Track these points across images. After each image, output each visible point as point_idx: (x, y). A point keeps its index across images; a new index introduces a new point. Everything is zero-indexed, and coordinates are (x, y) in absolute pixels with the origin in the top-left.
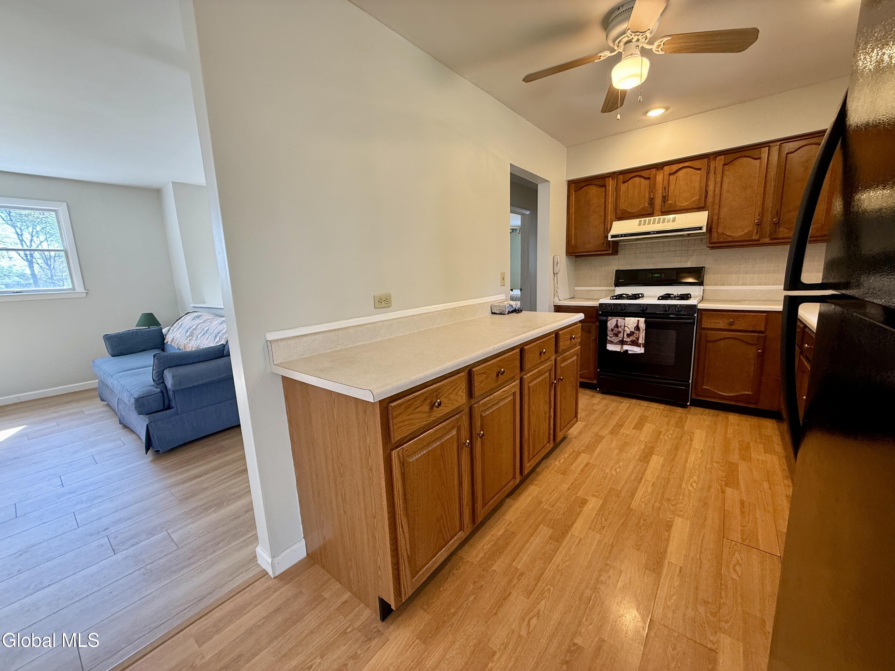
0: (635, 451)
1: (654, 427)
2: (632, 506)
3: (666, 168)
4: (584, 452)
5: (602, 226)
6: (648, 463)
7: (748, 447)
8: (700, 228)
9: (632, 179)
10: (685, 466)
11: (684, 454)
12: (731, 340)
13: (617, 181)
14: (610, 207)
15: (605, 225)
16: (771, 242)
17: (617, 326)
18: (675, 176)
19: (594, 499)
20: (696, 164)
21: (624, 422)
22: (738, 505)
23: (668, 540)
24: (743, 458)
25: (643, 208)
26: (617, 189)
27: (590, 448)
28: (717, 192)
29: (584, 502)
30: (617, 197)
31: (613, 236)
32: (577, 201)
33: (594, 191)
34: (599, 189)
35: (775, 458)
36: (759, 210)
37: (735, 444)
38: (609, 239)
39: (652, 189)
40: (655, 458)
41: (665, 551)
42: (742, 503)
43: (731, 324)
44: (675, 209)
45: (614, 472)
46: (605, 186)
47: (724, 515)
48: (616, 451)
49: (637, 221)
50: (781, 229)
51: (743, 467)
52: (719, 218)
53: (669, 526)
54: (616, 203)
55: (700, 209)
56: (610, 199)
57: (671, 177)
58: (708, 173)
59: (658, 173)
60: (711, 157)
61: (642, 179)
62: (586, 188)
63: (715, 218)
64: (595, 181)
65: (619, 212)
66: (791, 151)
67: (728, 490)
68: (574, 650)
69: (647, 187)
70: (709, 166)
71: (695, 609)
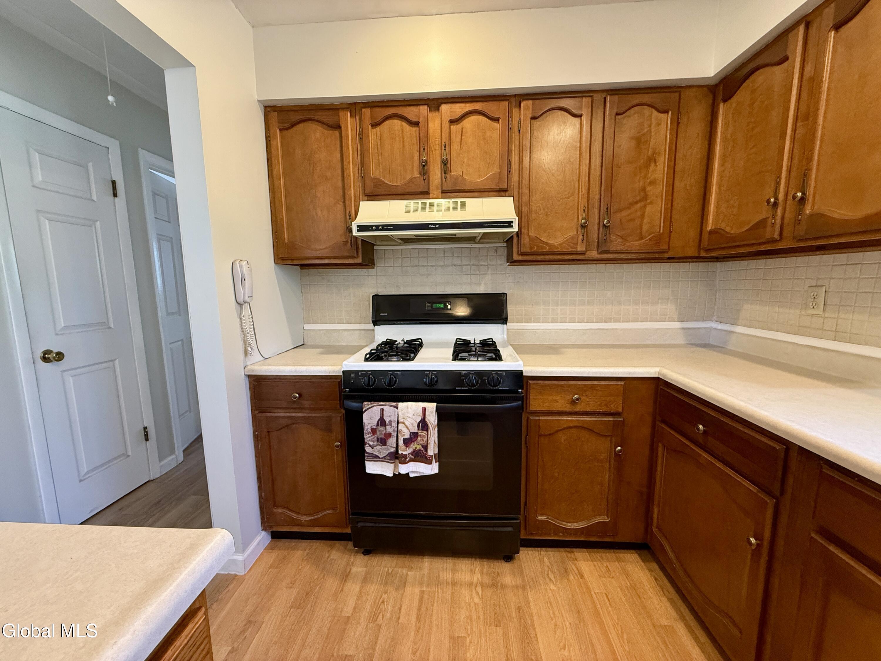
3: (444, 107)
5: (340, 207)
8: (509, 224)
9: (387, 122)
12: (573, 431)
13: (361, 120)
14: (352, 171)
15: (345, 206)
16: (599, 256)
17: (382, 422)
18: (459, 126)
25: (411, 180)
26: (362, 137)
28: (525, 169)
30: (363, 153)
31: (361, 228)
32: (287, 153)
33: (318, 136)
34: (328, 132)
36: (583, 202)
38: (355, 233)
39: (423, 147)
43: (574, 402)
44: (464, 188)
46: (338, 127)
49: (401, 204)
50: (613, 237)
52: (529, 212)
54: (363, 165)
55: (501, 192)
56: (351, 156)
57: (454, 127)
58: (510, 129)
59: (431, 115)
60: (513, 100)
61: (405, 124)
62: (302, 125)
63: (525, 209)
64: (320, 113)
65: (368, 182)
66: (620, 110)
69: (415, 140)
70: (510, 117)
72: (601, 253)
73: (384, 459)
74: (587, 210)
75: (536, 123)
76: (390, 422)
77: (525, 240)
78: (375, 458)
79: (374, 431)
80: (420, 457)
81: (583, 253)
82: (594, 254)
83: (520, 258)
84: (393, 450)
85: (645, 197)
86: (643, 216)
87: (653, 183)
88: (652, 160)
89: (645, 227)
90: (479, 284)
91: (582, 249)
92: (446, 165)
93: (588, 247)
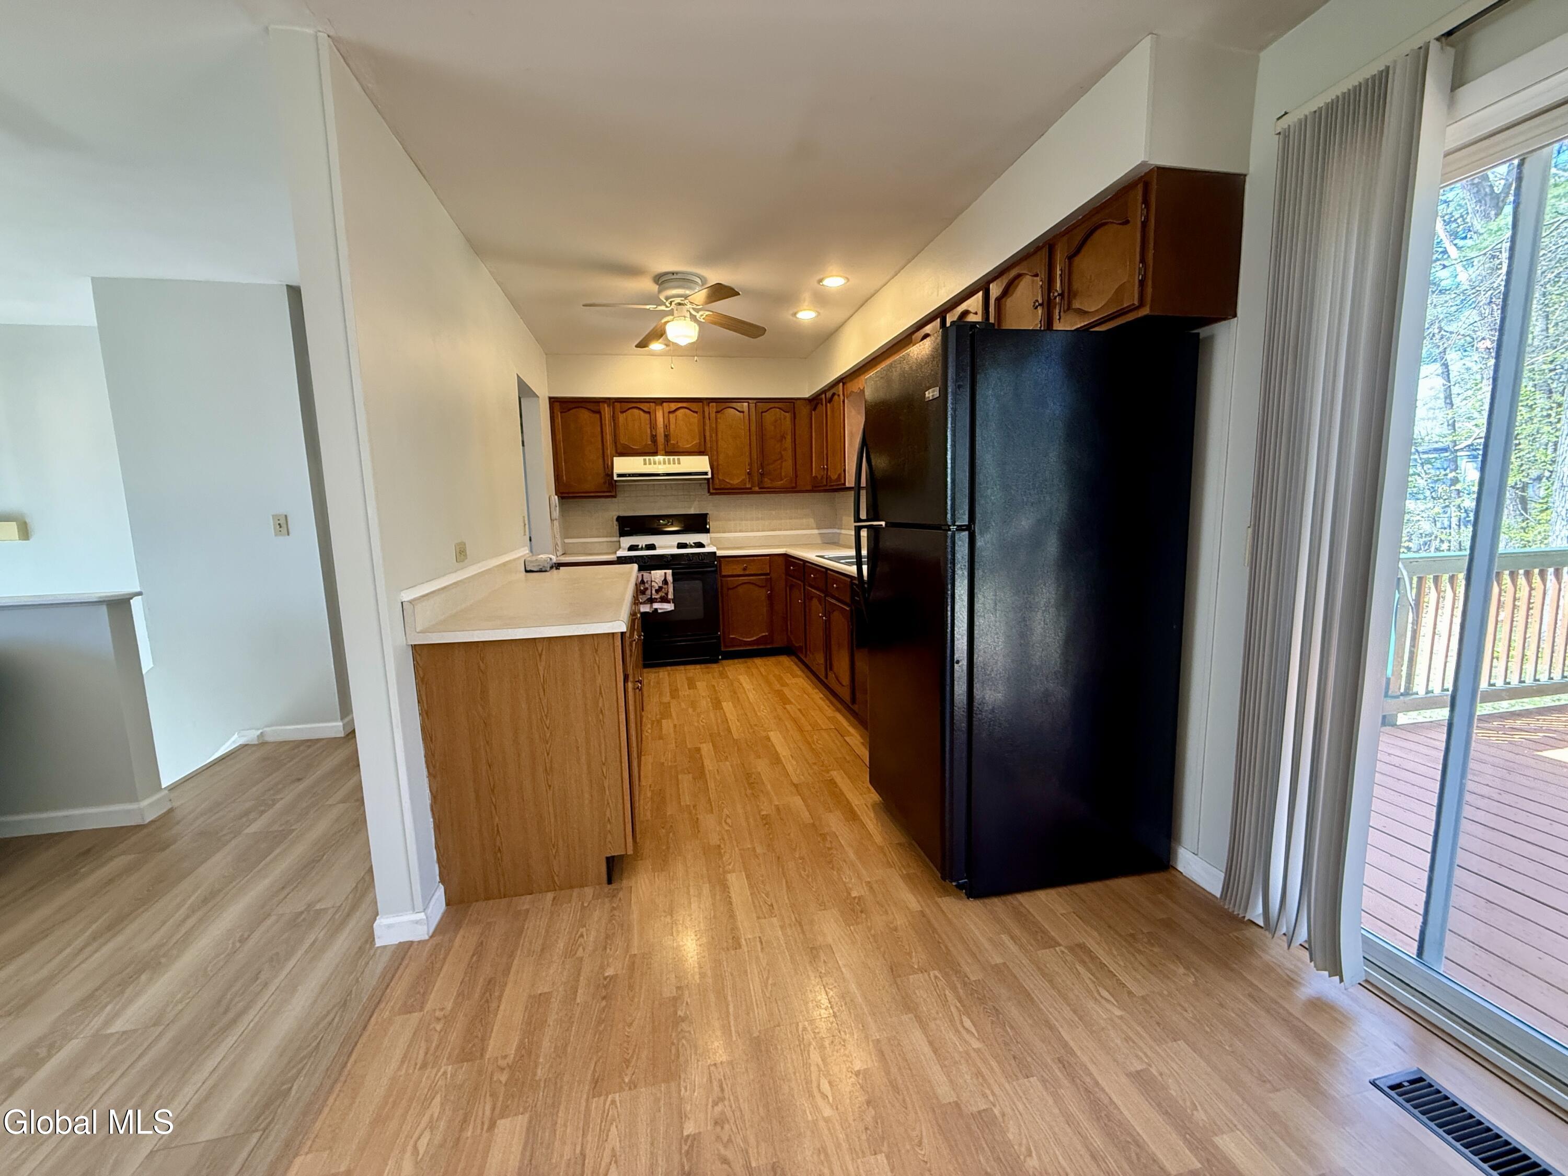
0: (704, 704)
1: (705, 683)
2: (735, 737)
3: (665, 404)
4: (662, 718)
5: (601, 461)
6: (722, 708)
7: (781, 678)
8: (706, 474)
9: (630, 411)
10: (750, 703)
11: (744, 695)
12: (745, 586)
13: (614, 408)
14: (609, 438)
15: (604, 459)
16: (760, 490)
17: (642, 582)
18: (674, 415)
19: (704, 745)
20: (694, 406)
21: (677, 686)
22: (798, 712)
23: (773, 746)
24: (782, 685)
25: (646, 446)
26: (614, 418)
27: (665, 713)
28: (714, 438)
29: (698, 750)
30: (616, 429)
31: (619, 475)
32: (565, 426)
33: (586, 416)
34: (592, 415)
35: (801, 679)
36: (747, 460)
37: (771, 678)
38: (615, 478)
39: (653, 425)
40: (724, 704)
41: (776, 752)
42: (800, 710)
43: (745, 569)
44: (678, 450)
45: (702, 723)
46: (599, 412)
47: (795, 721)
48: (690, 710)
49: (640, 459)
50: (766, 479)
51: (786, 691)
52: (718, 465)
53: (768, 739)
54: (615, 436)
55: (701, 453)
56: (608, 430)
57: (671, 415)
58: (704, 418)
59: (657, 407)
60: (705, 402)
61: (641, 413)
62: (574, 410)
63: (715, 464)
64: (588, 404)
65: (619, 446)
66: (764, 410)
67: (787, 706)
68: (764, 818)
69: (648, 422)
70: (704, 411)
71: (812, 769)
72: (760, 488)
74: (750, 464)
75: (719, 415)
76: (647, 581)
77: (717, 481)
80: (664, 600)
81: (751, 489)
82: (757, 489)
83: (714, 491)
84: (649, 597)
85: (782, 457)
86: (781, 468)
87: (785, 450)
88: (783, 437)
89: (783, 474)
90: (690, 507)
91: (750, 486)
92: (667, 437)
93: (753, 486)
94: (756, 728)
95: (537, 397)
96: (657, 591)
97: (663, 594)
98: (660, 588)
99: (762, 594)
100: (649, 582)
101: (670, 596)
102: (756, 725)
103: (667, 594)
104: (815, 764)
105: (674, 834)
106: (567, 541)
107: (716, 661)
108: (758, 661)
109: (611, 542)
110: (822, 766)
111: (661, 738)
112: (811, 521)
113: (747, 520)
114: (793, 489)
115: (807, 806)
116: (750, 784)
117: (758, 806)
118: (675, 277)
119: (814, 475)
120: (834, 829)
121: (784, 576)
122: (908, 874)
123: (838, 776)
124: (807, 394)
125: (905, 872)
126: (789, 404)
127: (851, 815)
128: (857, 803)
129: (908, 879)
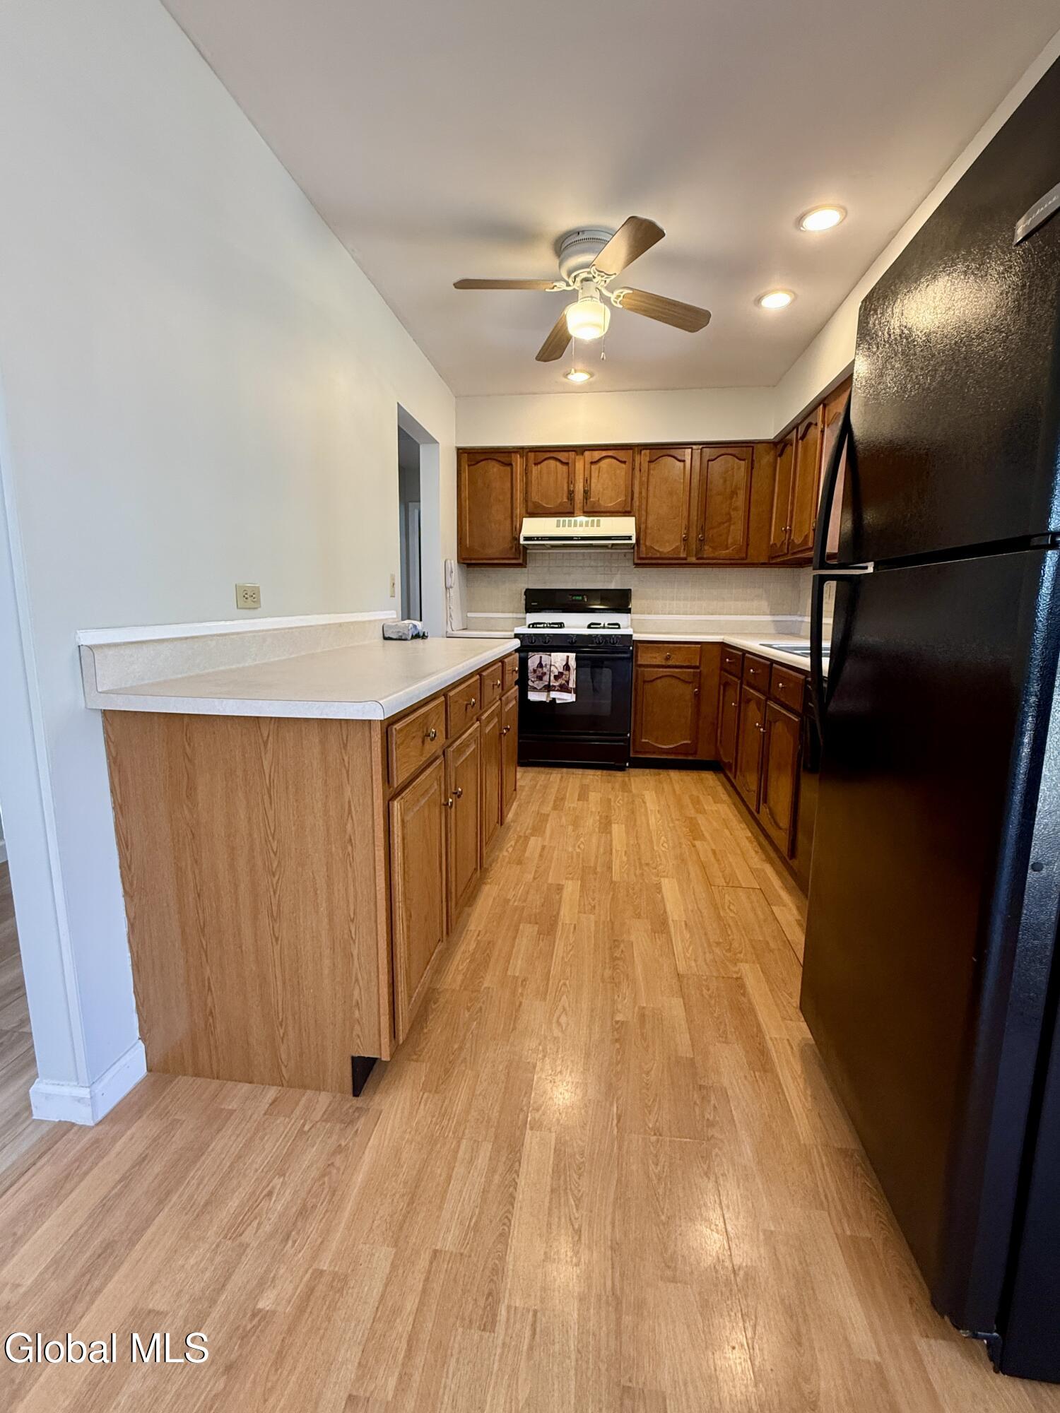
0: (591, 822)
1: (599, 795)
2: (614, 879)
3: (587, 453)
4: (532, 835)
5: (509, 521)
6: (610, 833)
7: (698, 802)
8: (629, 538)
9: (546, 462)
10: (649, 830)
11: (643, 818)
12: (666, 679)
13: (527, 459)
14: (519, 496)
15: (512, 521)
16: (697, 561)
17: (540, 665)
18: (597, 466)
19: (570, 882)
20: (621, 455)
21: (565, 795)
22: (710, 854)
23: (663, 901)
24: (698, 811)
25: (561, 504)
26: (527, 472)
27: (538, 830)
28: (644, 494)
29: (560, 888)
30: (527, 484)
31: (526, 539)
32: (472, 482)
33: (495, 470)
34: (502, 468)
35: (725, 806)
36: (685, 522)
37: (686, 800)
38: (522, 542)
39: (571, 480)
40: (615, 827)
41: (665, 912)
42: (714, 852)
43: (667, 659)
44: (599, 510)
45: (578, 850)
46: (510, 465)
47: (704, 867)
48: (570, 828)
49: (553, 520)
50: (706, 547)
51: (701, 820)
52: (646, 527)
53: (659, 888)
54: (526, 492)
55: (626, 513)
56: (519, 486)
57: (593, 467)
58: (633, 469)
59: (577, 457)
60: (636, 449)
61: (558, 464)
62: (483, 462)
63: (643, 526)
64: (497, 455)
65: (530, 504)
66: (711, 458)
67: (698, 843)
68: (619, 1027)
69: (565, 475)
70: (634, 460)
71: (712, 952)
72: (698, 559)
73: (540, 690)
74: (688, 528)
75: (652, 465)
76: (546, 665)
77: (643, 548)
78: (534, 689)
79: (535, 671)
80: (563, 688)
81: (685, 559)
82: (693, 560)
83: (639, 562)
84: (547, 683)
85: (730, 519)
86: (728, 533)
87: (736, 509)
88: (734, 493)
89: (730, 541)
90: (611, 581)
91: (685, 556)
92: (586, 493)
93: (688, 555)
94: (646, 868)
95: (437, 442)
96: (556, 678)
97: (564, 682)
98: (561, 674)
99: (688, 691)
100: (548, 667)
101: (572, 685)
102: (647, 864)
103: (568, 682)
104: (718, 944)
105: (479, 1023)
106: (469, 615)
107: (622, 769)
108: (674, 775)
109: (517, 618)
110: (729, 950)
111: (520, 862)
112: (764, 604)
113: (680, 600)
114: (740, 561)
115: (690, 1021)
116: (614, 959)
117: (614, 1002)
118: (581, 237)
119: (772, 542)
120: (726, 1082)
121: (718, 672)
122: (854, 1239)
123: (750, 974)
124: (770, 433)
125: (848, 1233)
126: (745, 450)
127: (761, 1060)
128: (774, 1035)
129: (854, 1249)
